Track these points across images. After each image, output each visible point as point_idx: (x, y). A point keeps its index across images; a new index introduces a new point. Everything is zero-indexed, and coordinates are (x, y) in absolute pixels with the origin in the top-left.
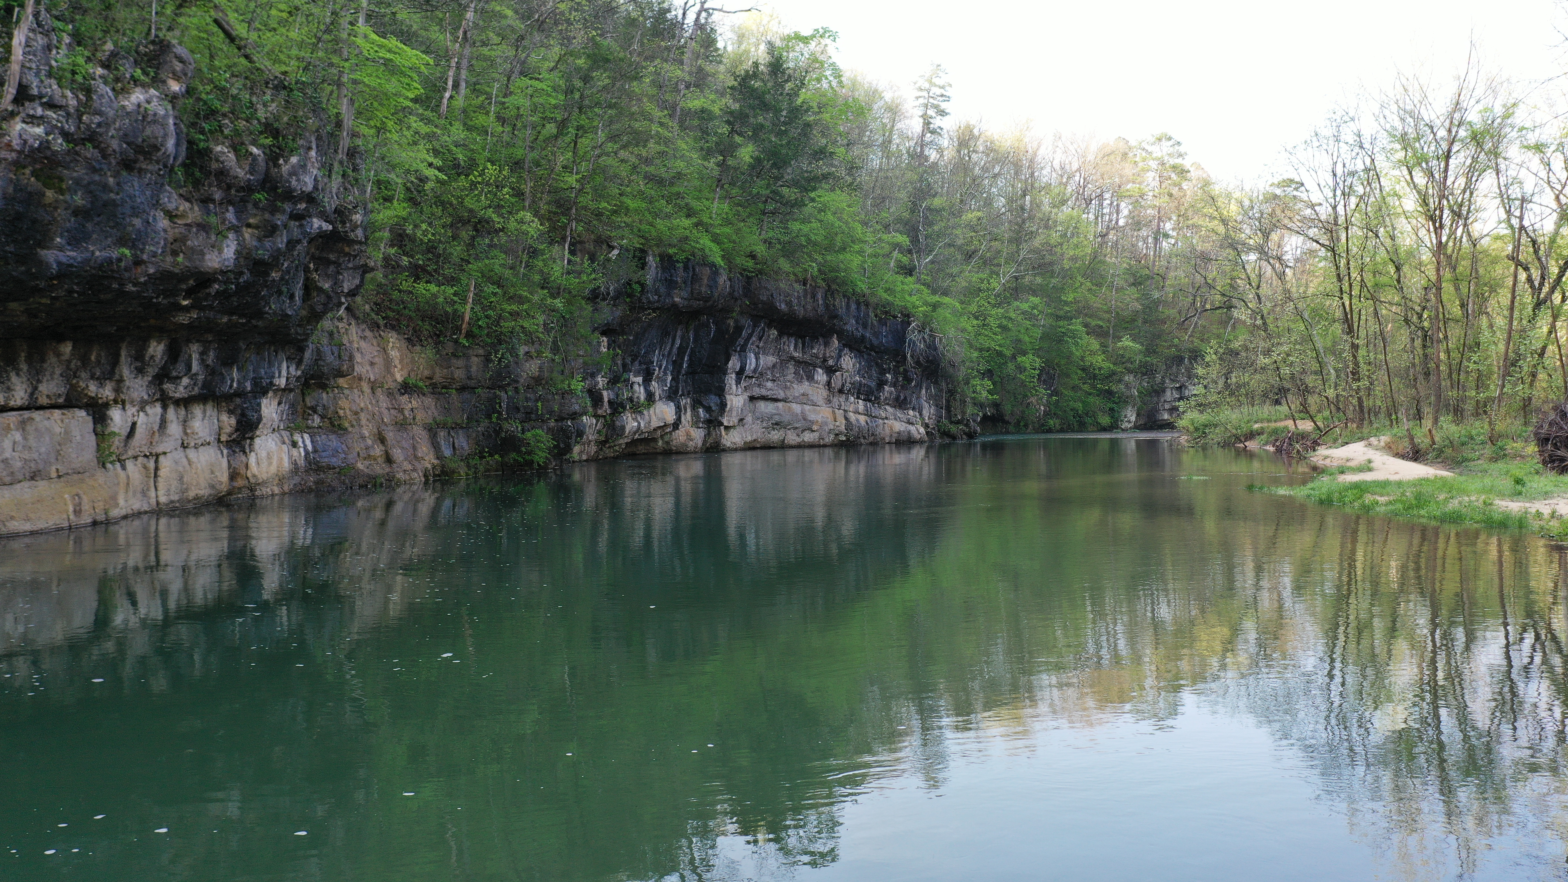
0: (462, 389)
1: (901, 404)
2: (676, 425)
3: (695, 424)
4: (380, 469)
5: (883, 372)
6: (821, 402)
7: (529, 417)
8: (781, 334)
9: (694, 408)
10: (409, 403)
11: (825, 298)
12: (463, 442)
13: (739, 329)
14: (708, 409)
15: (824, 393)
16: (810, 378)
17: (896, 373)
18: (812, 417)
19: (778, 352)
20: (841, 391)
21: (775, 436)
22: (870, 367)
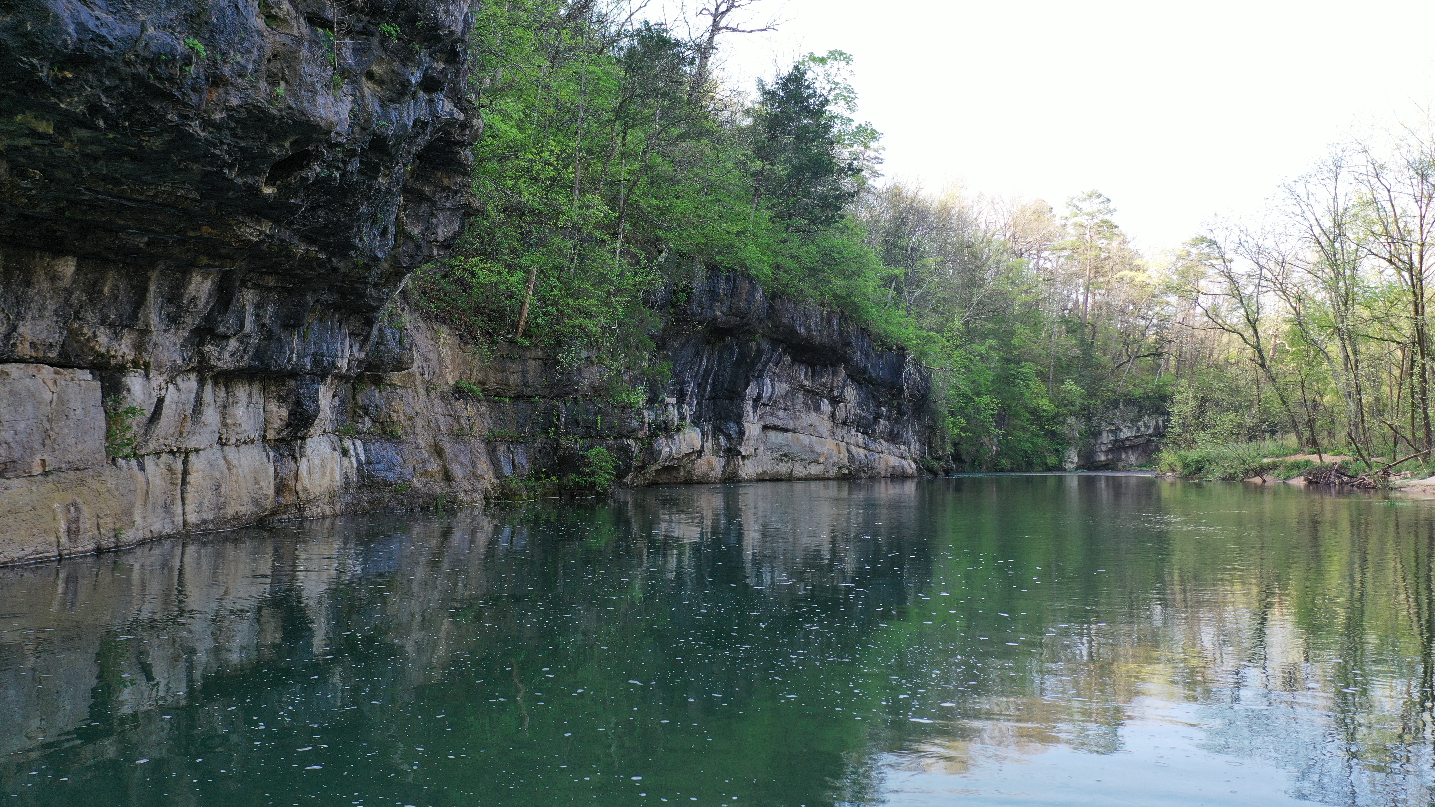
0: (517, 398)
1: (893, 438)
2: (700, 453)
3: (716, 452)
4: (438, 488)
5: (879, 405)
6: (826, 434)
7: (590, 432)
8: (794, 361)
9: (714, 436)
10: (466, 410)
11: (840, 325)
12: (522, 459)
13: (760, 352)
14: (728, 437)
15: (829, 424)
16: (817, 408)
17: (890, 407)
18: (818, 448)
19: (791, 380)
20: (844, 423)
21: (783, 468)
22: (867, 399)
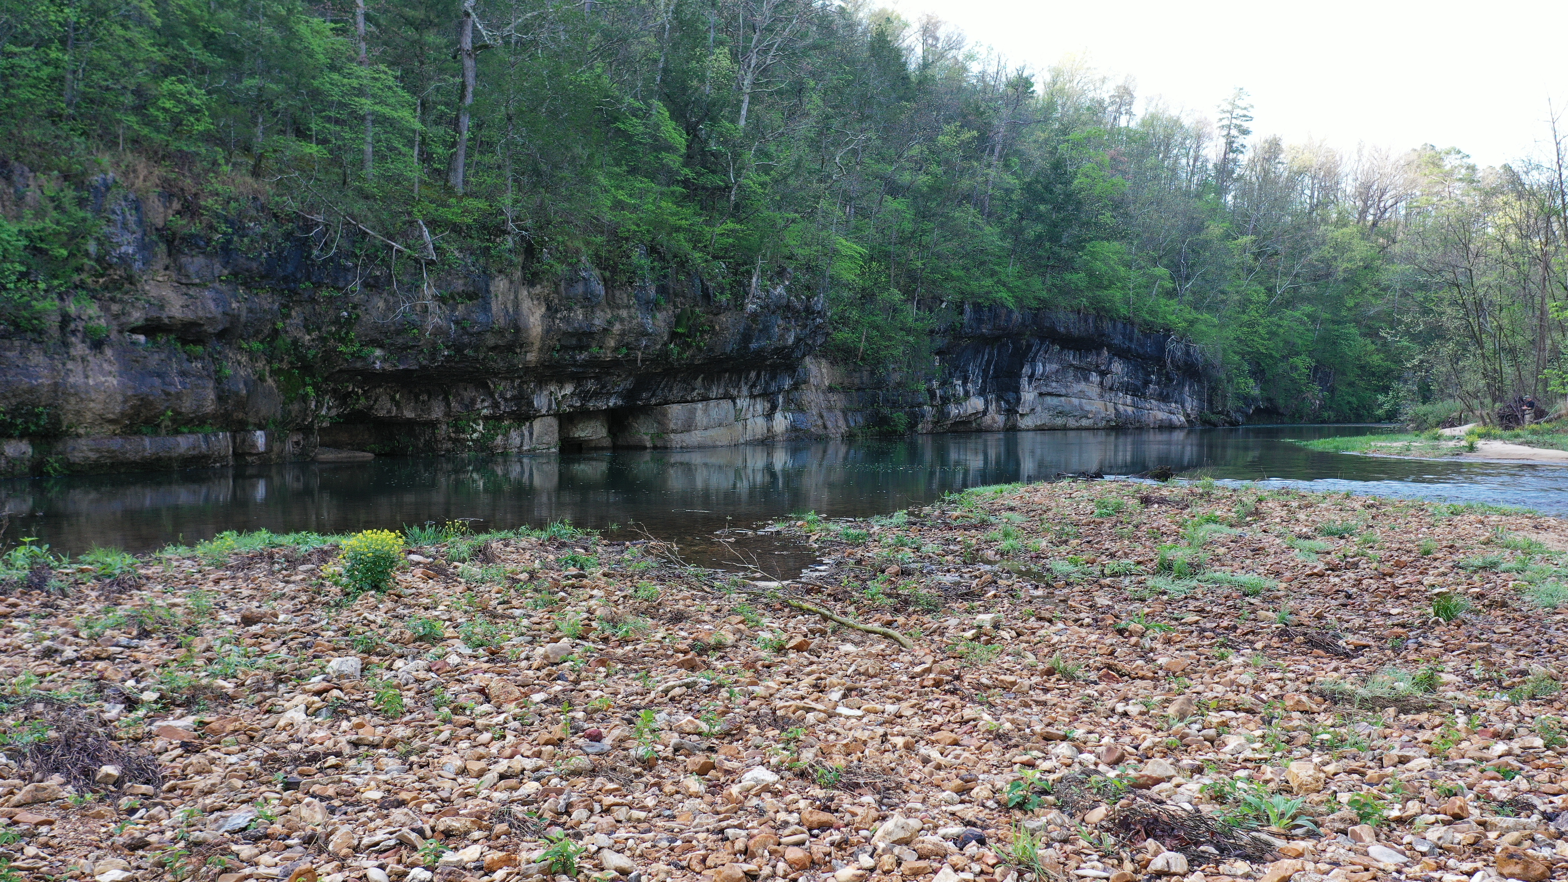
0: (858, 389)
1: (1164, 398)
2: (985, 412)
3: (999, 412)
4: (821, 432)
5: (1148, 374)
6: (1095, 397)
7: (894, 405)
8: (1062, 348)
9: (997, 401)
10: (833, 397)
11: (1095, 322)
13: (1029, 346)
14: (1007, 402)
15: (1098, 390)
16: (1087, 379)
17: (1159, 374)
19: (1060, 361)
20: (1111, 389)
21: (1059, 421)
22: (1136, 370)
